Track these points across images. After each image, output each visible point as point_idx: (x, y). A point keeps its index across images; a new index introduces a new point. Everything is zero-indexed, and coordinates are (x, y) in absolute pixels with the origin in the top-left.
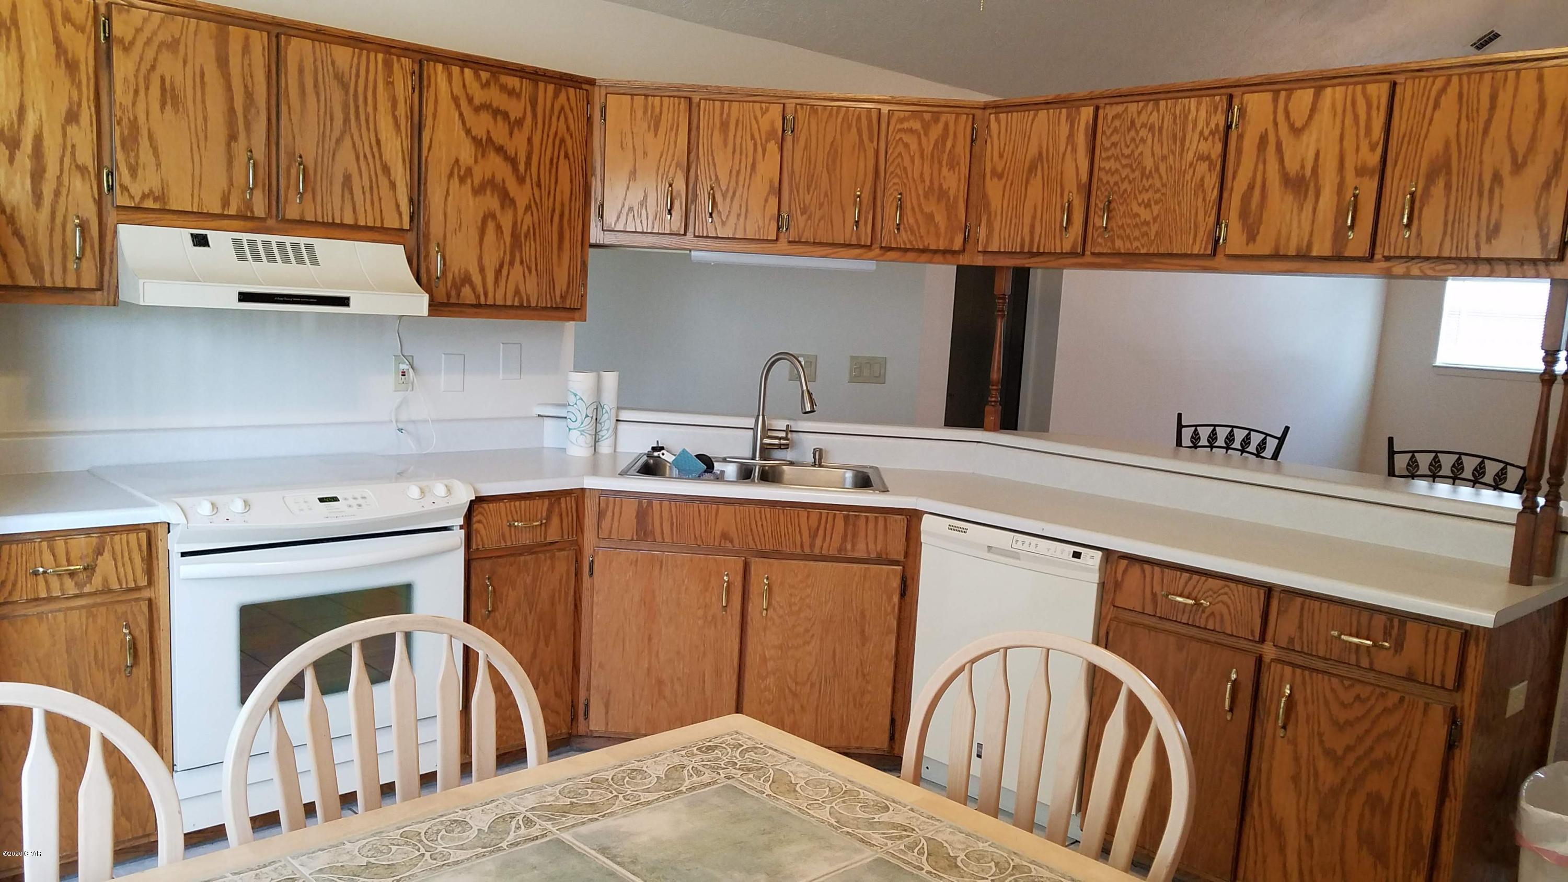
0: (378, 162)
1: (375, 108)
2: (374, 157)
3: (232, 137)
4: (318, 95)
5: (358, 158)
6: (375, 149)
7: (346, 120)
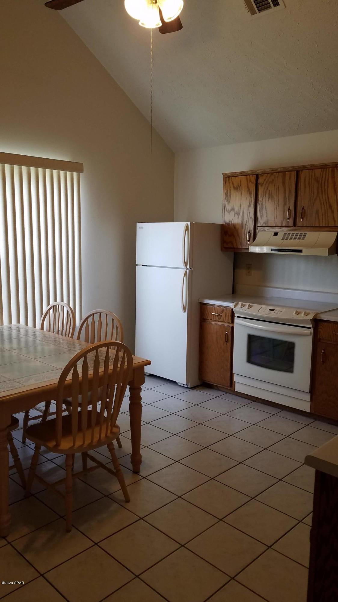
0: (328, 204)
1: (328, 187)
2: (326, 203)
3: (285, 204)
4: (309, 187)
5: (321, 204)
6: (327, 200)
7: (318, 193)
